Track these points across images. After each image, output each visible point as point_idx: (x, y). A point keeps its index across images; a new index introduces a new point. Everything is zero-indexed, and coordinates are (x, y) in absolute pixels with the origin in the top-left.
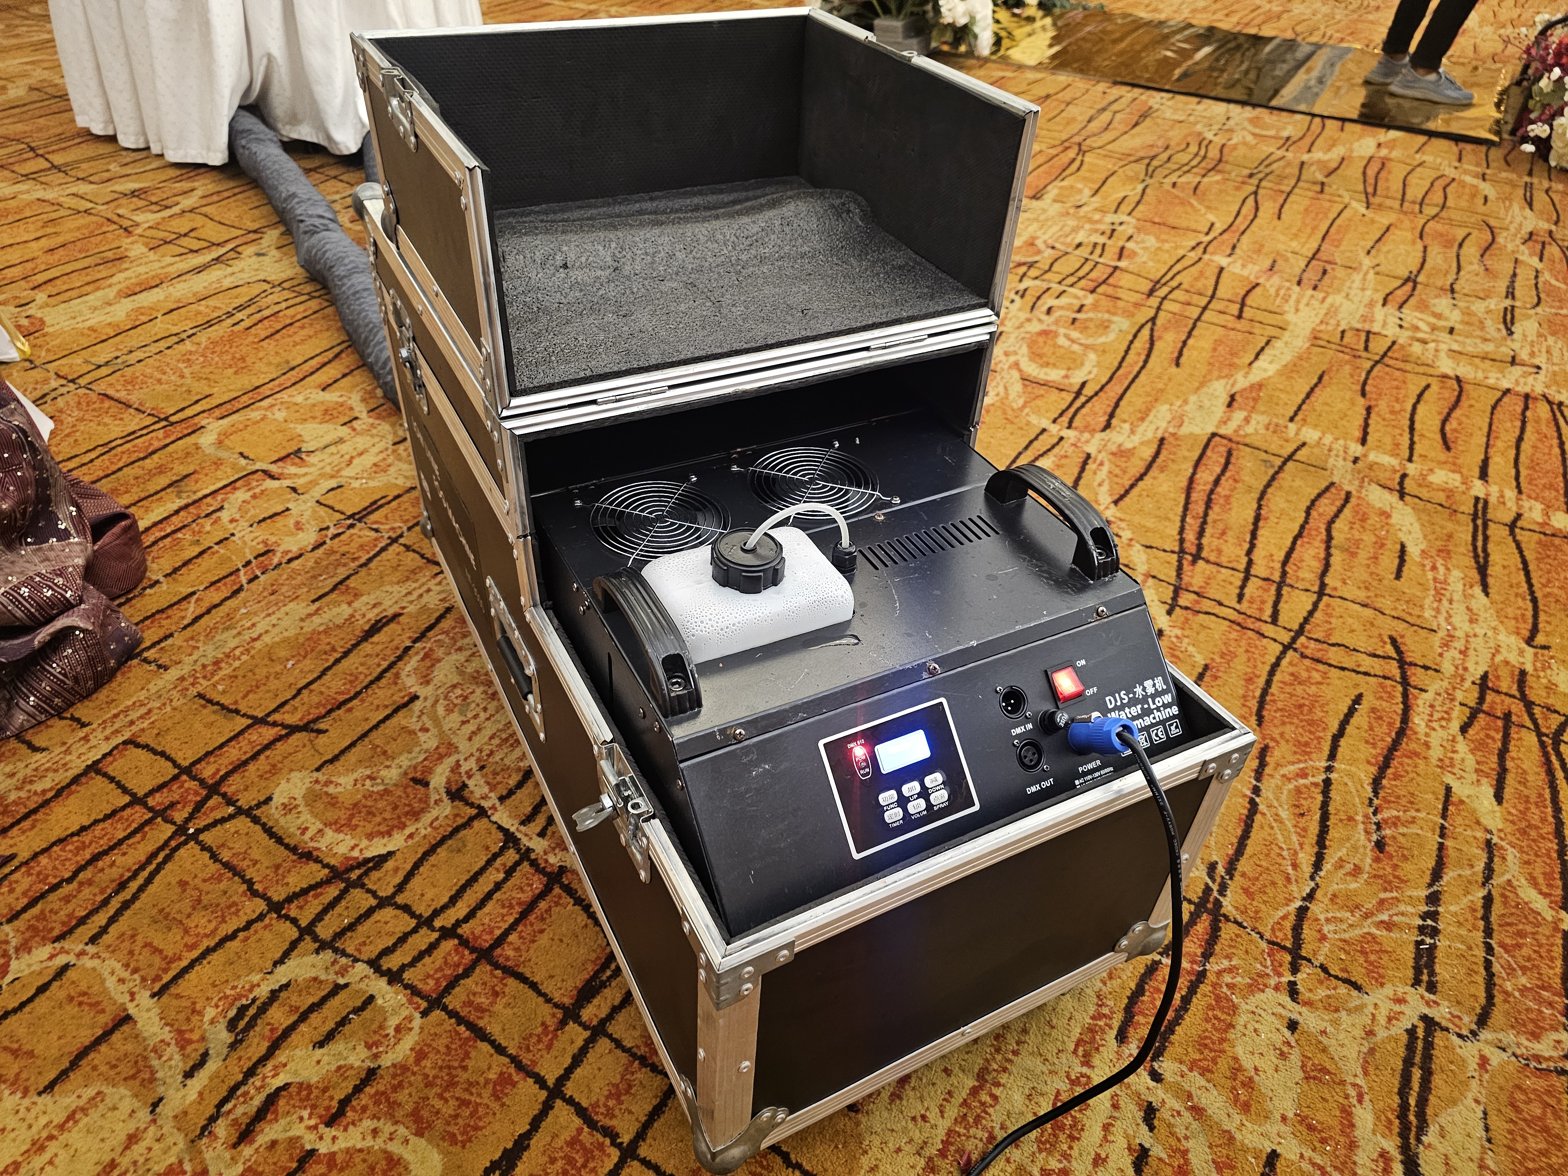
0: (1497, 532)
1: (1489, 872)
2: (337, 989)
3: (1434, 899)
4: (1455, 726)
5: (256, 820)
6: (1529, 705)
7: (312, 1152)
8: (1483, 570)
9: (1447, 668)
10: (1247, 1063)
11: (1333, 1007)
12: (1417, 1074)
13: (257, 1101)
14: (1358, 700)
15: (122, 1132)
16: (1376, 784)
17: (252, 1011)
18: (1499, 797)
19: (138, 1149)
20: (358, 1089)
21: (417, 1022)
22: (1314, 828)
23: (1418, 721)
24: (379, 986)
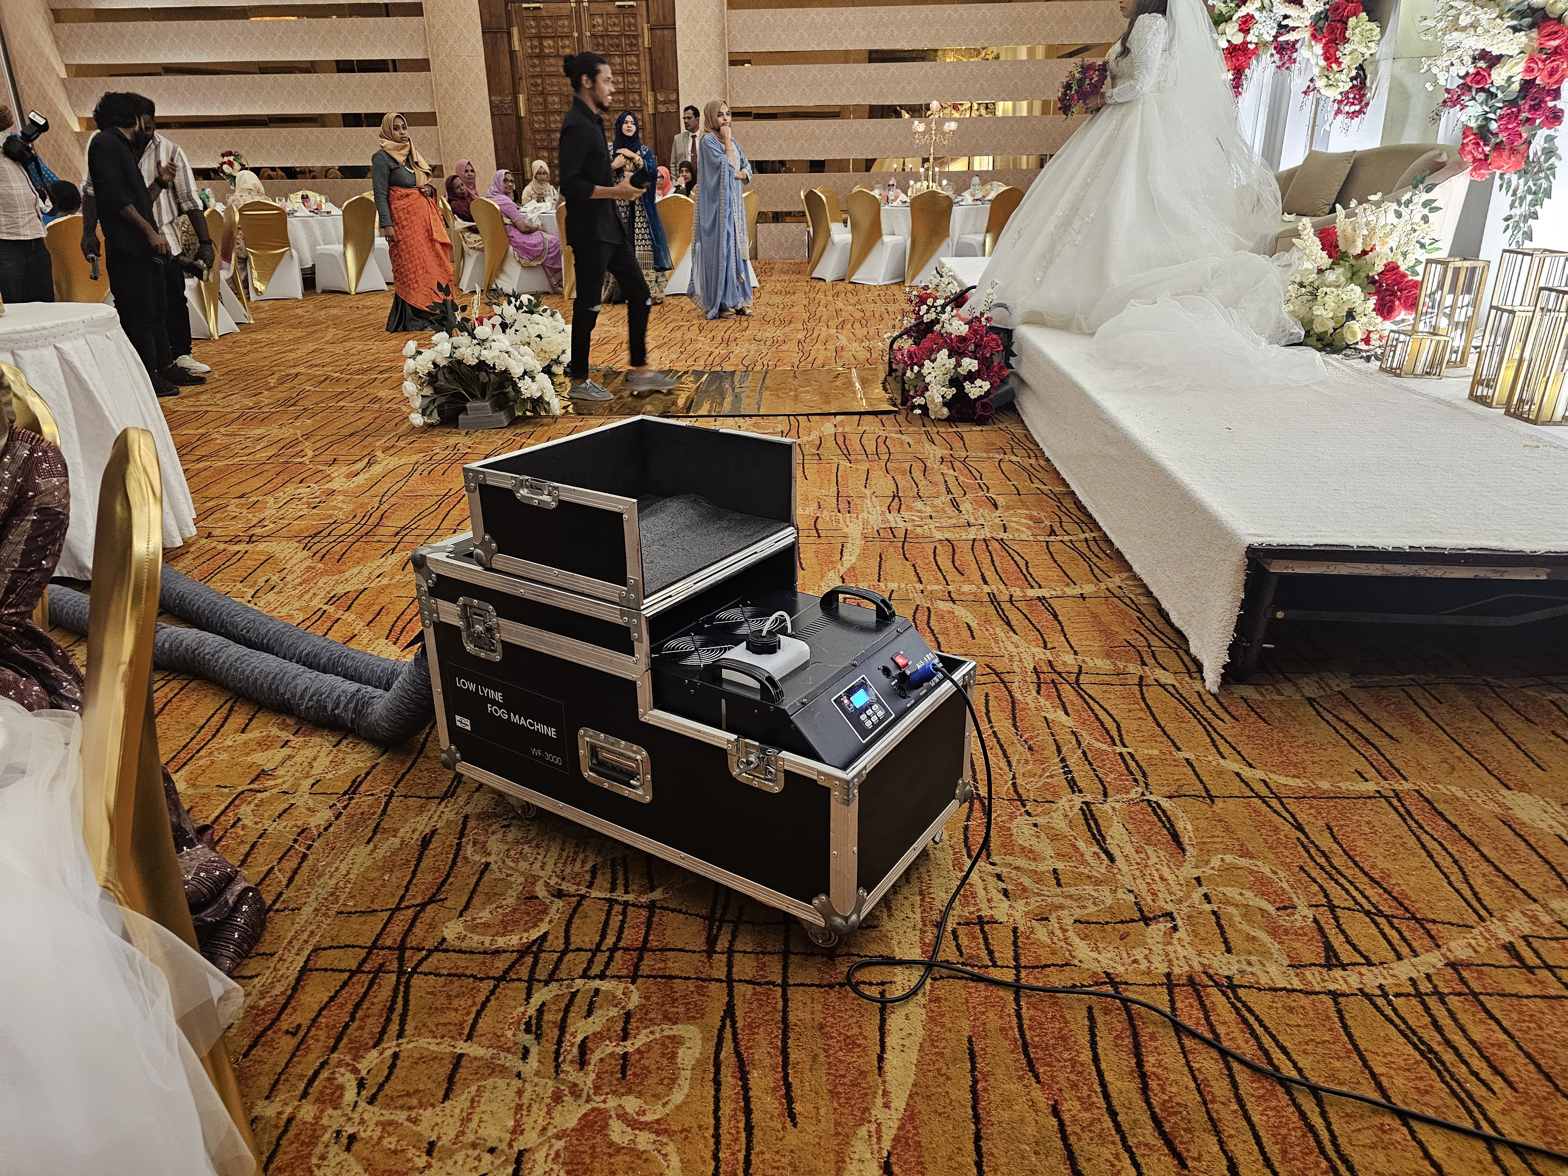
0: (1006, 606)
1: (1079, 743)
2: (574, 995)
3: (1063, 760)
4: (1034, 693)
5: (446, 951)
6: (1059, 674)
7: (626, 1053)
8: (1008, 623)
9: (1018, 670)
10: (1026, 844)
11: (1047, 813)
12: (1092, 823)
13: (575, 1050)
14: (987, 695)
15: (511, 1094)
16: (1015, 725)
17: (534, 1022)
18: (1067, 714)
19: (527, 1094)
20: (627, 1021)
21: (632, 987)
22: (1000, 752)
23: (1018, 696)
24: (597, 983)
